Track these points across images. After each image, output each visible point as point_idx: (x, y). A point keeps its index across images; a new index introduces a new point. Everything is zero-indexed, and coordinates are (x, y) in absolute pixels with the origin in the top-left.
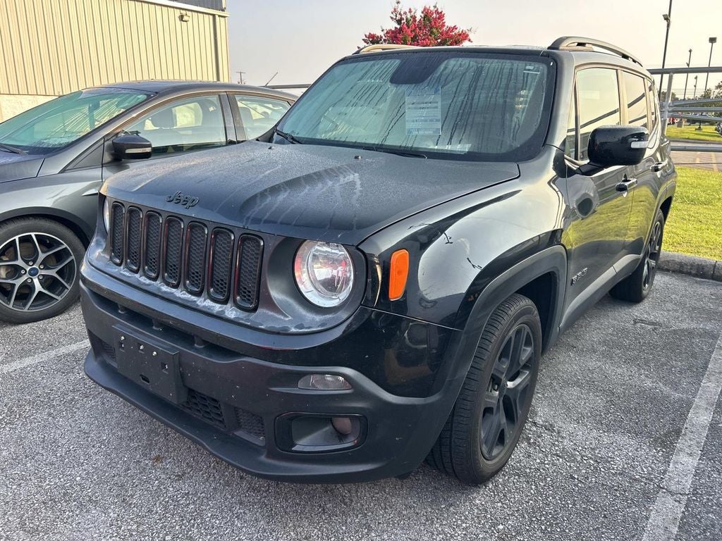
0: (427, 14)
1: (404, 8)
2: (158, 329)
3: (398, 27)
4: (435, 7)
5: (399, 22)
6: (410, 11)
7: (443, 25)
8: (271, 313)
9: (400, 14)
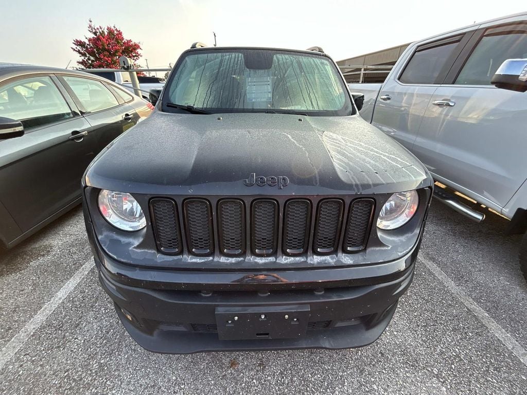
0: (111, 32)
1: (96, 25)
2: (267, 295)
3: (95, 37)
4: (114, 27)
5: (95, 33)
6: (101, 28)
7: (123, 39)
8: (378, 249)
9: (94, 29)
